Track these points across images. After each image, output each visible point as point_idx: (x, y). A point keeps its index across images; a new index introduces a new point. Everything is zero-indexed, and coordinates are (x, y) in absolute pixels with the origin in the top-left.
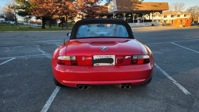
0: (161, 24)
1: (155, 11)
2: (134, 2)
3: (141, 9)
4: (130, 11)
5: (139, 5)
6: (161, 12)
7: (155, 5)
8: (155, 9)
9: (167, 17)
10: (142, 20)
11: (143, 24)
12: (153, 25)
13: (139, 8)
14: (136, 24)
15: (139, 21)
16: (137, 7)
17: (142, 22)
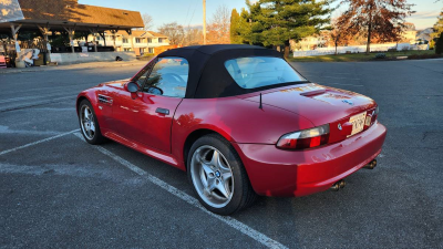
0: (134, 55)
1: (118, 28)
2: (68, 3)
3: (87, 21)
4: (61, 22)
5: (81, 11)
6: (128, 30)
7: (116, 14)
8: (117, 22)
9: (129, 40)
10: (93, 47)
11: (97, 55)
12: (118, 59)
13: (82, 17)
14: (82, 55)
15: (85, 49)
16: (78, 16)
17: (93, 51)
